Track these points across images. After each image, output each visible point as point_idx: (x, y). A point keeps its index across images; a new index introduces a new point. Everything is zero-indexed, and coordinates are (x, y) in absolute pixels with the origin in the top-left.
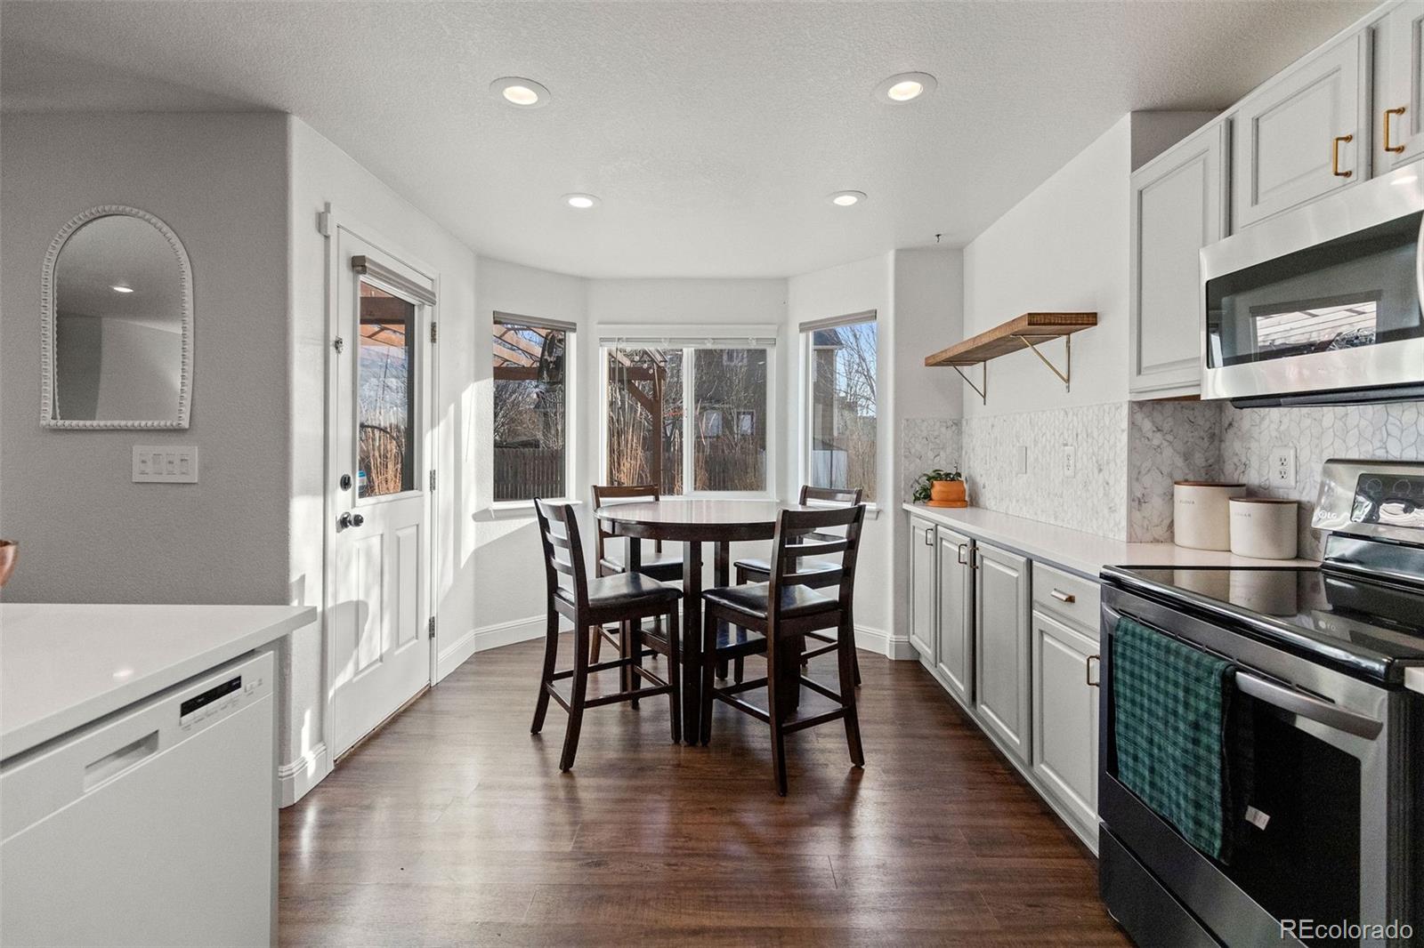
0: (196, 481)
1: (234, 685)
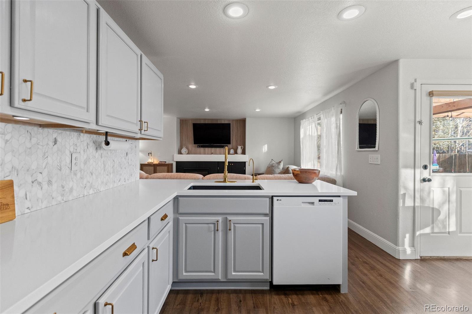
0: (379, 164)
1: (332, 201)
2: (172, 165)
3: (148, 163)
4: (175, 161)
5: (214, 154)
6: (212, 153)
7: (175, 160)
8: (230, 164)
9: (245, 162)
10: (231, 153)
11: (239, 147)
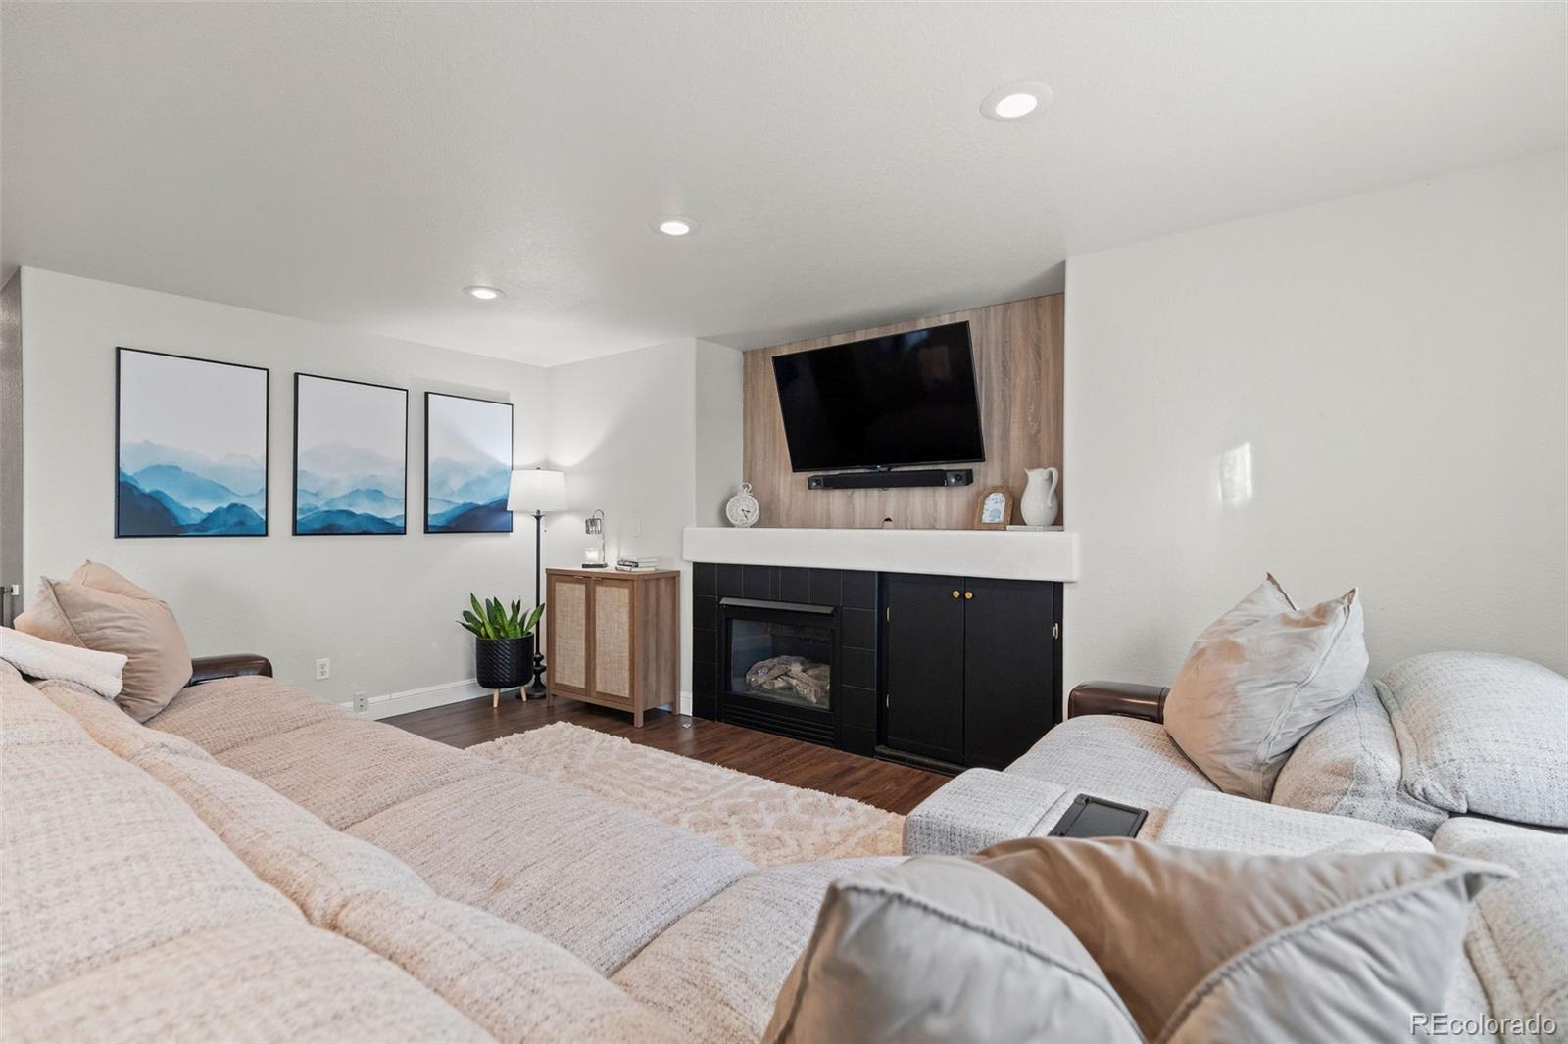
2: (673, 578)
3: (584, 566)
4: (688, 561)
5: (896, 527)
6: (888, 520)
7: (686, 557)
8: (956, 594)
9: (1058, 587)
10: (986, 518)
11: (1037, 478)
